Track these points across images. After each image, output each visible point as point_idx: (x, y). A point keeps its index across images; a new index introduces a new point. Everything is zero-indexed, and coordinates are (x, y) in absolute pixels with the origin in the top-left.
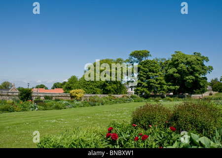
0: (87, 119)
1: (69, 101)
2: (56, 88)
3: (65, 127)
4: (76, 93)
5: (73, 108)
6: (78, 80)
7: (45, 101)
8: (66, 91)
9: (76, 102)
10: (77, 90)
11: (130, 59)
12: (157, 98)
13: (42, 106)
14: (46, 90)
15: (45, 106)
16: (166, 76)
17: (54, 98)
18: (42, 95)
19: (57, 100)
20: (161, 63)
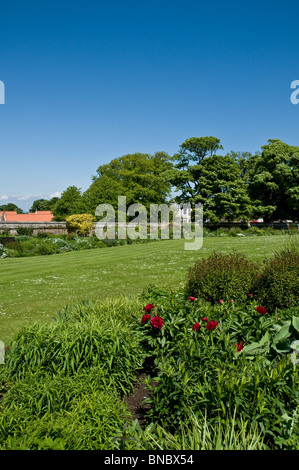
0: (102, 275)
1: (64, 237)
2: (39, 210)
3: (60, 294)
4: (78, 221)
5: (73, 252)
6: (82, 194)
7: (19, 237)
8: (59, 216)
9: (79, 240)
10: (79, 216)
11: (183, 153)
12: (233, 230)
13: (14, 248)
14: (20, 216)
15: (20, 249)
16: (250, 187)
17: (35, 232)
18: (12, 226)
19: (42, 236)
20: (242, 162)
